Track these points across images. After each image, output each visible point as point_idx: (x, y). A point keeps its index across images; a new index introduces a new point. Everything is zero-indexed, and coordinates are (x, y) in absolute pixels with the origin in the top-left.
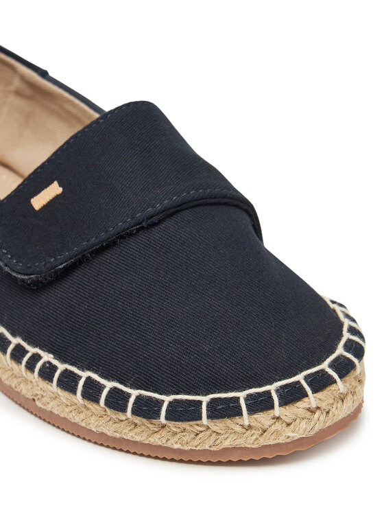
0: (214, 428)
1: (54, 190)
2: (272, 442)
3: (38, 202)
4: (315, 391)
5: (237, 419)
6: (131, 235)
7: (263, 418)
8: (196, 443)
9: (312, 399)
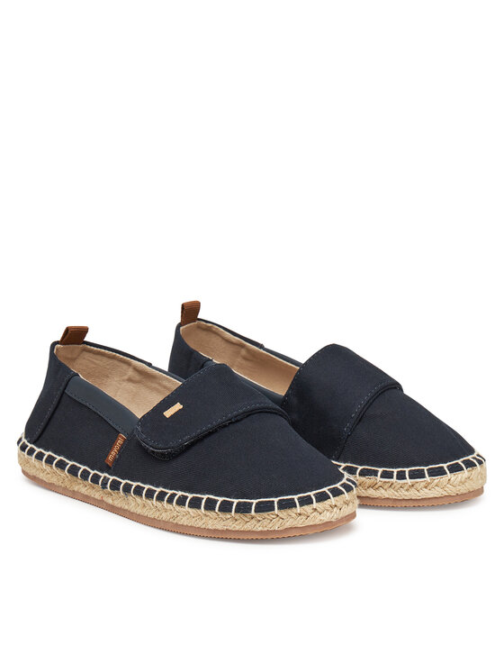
0: (281, 515)
1: (178, 406)
2: (311, 523)
3: (168, 414)
4: (334, 496)
5: (294, 509)
6: (225, 426)
7: (307, 508)
8: (271, 525)
9: (333, 500)
